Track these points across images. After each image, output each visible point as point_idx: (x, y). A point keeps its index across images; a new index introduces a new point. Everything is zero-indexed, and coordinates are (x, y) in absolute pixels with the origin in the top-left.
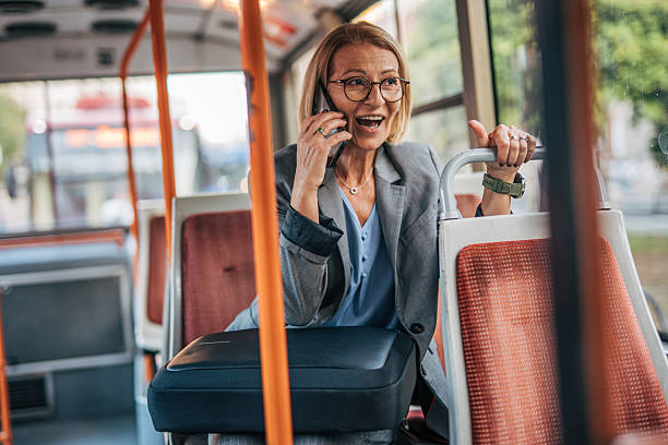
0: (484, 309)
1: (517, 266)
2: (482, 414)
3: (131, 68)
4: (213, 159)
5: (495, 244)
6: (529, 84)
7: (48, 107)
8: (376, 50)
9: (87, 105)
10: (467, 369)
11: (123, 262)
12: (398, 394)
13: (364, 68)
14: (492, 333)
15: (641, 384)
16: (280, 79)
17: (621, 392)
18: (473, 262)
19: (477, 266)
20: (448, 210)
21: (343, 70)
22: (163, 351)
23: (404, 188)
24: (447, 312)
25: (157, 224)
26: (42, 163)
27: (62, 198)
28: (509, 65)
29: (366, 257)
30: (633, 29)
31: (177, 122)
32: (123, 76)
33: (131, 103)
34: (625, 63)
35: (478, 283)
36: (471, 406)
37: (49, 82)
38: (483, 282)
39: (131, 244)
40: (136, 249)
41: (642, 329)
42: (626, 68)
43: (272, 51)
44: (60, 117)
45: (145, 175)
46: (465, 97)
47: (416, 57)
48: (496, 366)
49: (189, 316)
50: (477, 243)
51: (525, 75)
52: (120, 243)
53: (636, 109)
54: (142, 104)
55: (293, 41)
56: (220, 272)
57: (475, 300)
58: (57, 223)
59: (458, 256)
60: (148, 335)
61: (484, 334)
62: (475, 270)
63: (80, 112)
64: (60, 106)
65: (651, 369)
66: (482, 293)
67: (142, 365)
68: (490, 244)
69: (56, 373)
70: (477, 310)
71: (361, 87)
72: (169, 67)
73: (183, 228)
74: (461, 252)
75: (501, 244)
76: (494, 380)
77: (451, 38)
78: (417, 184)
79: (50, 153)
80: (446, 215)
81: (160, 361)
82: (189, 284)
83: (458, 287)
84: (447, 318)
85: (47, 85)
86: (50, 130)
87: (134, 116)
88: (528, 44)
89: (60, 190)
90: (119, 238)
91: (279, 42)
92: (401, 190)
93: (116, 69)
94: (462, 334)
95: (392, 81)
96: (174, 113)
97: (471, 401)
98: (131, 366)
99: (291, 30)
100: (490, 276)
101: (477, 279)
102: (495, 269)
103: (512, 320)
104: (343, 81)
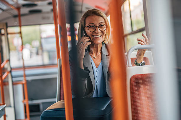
0: (138, 94)
5: (143, 74)
8: (97, 17)
13: (93, 23)
14: (141, 101)
18: (136, 80)
21: (88, 24)
23: (109, 57)
29: (98, 76)
35: (137, 86)
38: (138, 86)
48: (142, 112)
50: (137, 74)
57: (136, 92)
59: (131, 78)
61: (138, 102)
62: (136, 82)
66: (138, 90)
68: (141, 75)
69: (43, 103)
70: (136, 95)
71: (93, 28)
73: (61, 67)
74: (132, 77)
80: (128, 65)
95: (102, 25)
100: (141, 84)
101: (136, 85)
102: (142, 82)
103: (147, 98)
104: (88, 27)
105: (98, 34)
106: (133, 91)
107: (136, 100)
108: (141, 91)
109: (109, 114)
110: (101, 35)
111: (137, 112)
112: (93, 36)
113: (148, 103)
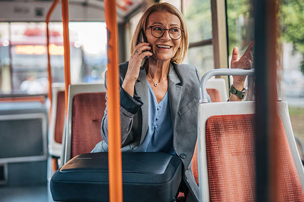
0: (218, 147)
1: (235, 127)
2: (215, 198)
3: (51, 18)
4: (90, 61)
5: (225, 116)
6: (245, 32)
7: (10, 34)
9: (29, 34)
10: (209, 176)
11: (44, 111)
12: (171, 187)
13: (162, 22)
14: (222, 159)
15: (293, 187)
16: (123, 27)
17: (282, 190)
18: (214, 124)
19: (216, 126)
20: (203, 98)
22: (62, 158)
23: (182, 87)
24: (200, 148)
25: (61, 95)
26: (6, 61)
27: (15, 79)
28: (235, 24)
29: (158, 118)
30: (294, 8)
31: (73, 44)
32: (47, 22)
33: (51, 34)
34: (290, 25)
35: (216, 135)
36: (210, 194)
37: (11, 23)
38: (219, 134)
39: (48, 103)
40: (50, 106)
41: (294, 160)
42: (290, 27)
43: (120, 13)
44: (15, 39)
45: (56, 69)
46: (213, 41)
47: (189, 18)
48: (223, 175)
49: (74, 143)
50: (216, 115)
51: (243, 28)
52: (43, 102)
53: (294, 47)
54: (56, 34)
55: (131, 8)
56: (91, 122)
57: (214, 143)
58: (12, 92)
59: (207, 121)
60: (55, 148)
61: (217, 159)
62: (215, 128)
63: (26, 37)
64: (16, 33)
65: (297, 179)
66: (218, 140)
67: (51, 162)
68: (222, 116)
69: (9, 164)
70: (215, 148)
71: (160, 31)
72: (70, 19)
73: (73, 100)
74: (209, 119)
75: (228, 116)
76: (222, 183)
77: (207, 9)
78: (188, 86)
79: (10, 56)
80: (202, 100)
81: (60, 162)
82: (75, 127)
83: (206, 136)
84: (200, 151)
85: (10, 24)
86: (11, 46)
87: (52, 39)
88: (245, 14)
89: (15, 75)
90: (43, 100)
91: (124, 9)
92: (180, 88)
93: (44, 18)
94: (207, 159)
96: (71, 39)
97: (210, 192)
98: (46, 162)
99: (130, 4)
100: (222, 131)
101: (215, 133)
102: (225, 128)
103: (231, 153)
104: (151, 27)
105: (166, 44)
106: (210, 142)
107: (213, 156)
108: (222, 142)
109: (171, 181)
110: (171, 47)
111: (217, 176)
112: (157, 45)
113: (233, 161)
